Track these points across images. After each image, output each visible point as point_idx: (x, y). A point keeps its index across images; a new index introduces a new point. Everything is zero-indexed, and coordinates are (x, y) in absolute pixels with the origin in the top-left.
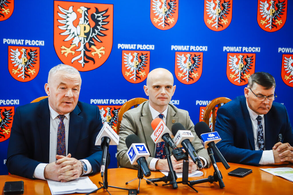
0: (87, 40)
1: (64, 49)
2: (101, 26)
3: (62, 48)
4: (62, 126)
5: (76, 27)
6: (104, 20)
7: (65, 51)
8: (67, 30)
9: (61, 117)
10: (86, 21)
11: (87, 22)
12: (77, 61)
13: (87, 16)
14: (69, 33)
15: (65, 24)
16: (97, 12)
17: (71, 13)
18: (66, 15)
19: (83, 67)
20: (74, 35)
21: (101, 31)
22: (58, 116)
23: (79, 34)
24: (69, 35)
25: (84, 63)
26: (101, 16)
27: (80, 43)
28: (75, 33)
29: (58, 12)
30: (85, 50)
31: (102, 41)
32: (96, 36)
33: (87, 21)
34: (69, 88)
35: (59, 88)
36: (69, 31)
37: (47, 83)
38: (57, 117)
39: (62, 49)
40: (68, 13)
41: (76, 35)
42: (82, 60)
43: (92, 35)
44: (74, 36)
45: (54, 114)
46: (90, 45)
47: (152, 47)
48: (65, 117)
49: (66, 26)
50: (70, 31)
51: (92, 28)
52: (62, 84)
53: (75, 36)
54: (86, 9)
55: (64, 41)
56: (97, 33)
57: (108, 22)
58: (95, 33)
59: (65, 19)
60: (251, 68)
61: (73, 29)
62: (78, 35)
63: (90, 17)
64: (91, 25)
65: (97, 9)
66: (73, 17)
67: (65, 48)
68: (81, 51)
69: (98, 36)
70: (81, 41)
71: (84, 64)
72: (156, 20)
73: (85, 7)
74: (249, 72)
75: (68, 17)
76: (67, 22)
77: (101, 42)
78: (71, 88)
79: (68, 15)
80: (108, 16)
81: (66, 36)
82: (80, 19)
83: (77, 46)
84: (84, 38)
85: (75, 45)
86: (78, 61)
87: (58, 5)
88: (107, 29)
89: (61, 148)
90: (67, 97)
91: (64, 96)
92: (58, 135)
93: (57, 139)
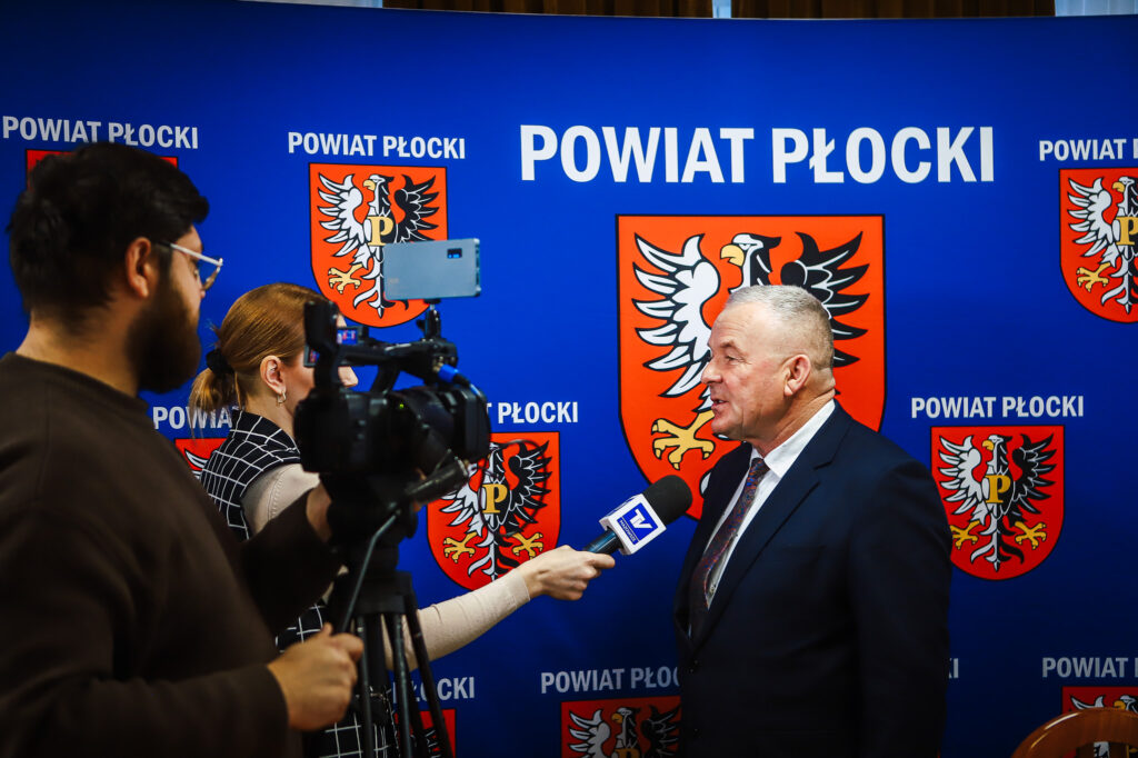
1: (667, 435)
3: (655, 429)
6: (844, 291)
7: (671, 442)
8: (675, 344)
13: (765, 277)
14: (687, 358)
15: (670, 321)
16: (812, 253)
17: (693, 268)
18: (672, 276)
24: (688, 365)
26: (830, 275)
29: (635, 267)
36: (687, 348)
39: (656, 435)
40: (680, 268)
47: (1072, 406)
49: (673, 327)
50: (690, 351)
54: (759, 244)
55: (664, 394)
57: (863, 298)
59: (669, 297)
61: (706, 341)
65: (808, 241)
66: (702, 282)
67: (673, 429)
72: (1088, 280)
73: (753, 236)
75: (680, 287)
76: (678, 307)
79: (682, 277)
80: (859, 272)
81: (676, 374)
82: (733, 291)
87: (636, 237)
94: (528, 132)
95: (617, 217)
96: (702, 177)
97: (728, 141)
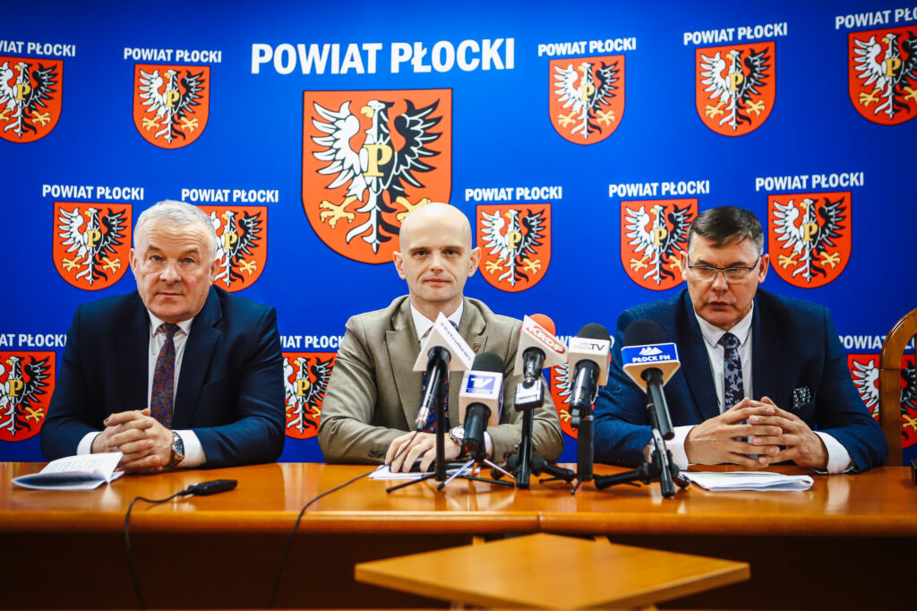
0: (385, 184)
1: (328, 209)
2: (421, 145)
3: (321, 206)
4: (169, 349)
5: (358, 154)
6: (429, 131)
7: (330, 213)
8: (334, 160)
9: (170, 328)
10: (382, 135)
11: (384, 139)
12: (359, 237)
13: (385, 124)
14: (340, 168)
15: (331, 147)
16: (411, 110)
17: (345, 119)
18: (333, 123)
19: (376, 253)
20: (352, 172)
21: (422, 159)
22: (161, 326)
23: (365, 170)
24: (341, 172)
25: (378, 242)
26: (422, 122)
27: (366, 191)
28: (354, 167)
29: (313, 118)
30: (379, 209)
31: (423, 184)
32: (407, 171)
33: (386, 136)
34: (169, 260)
35: (147, 261)
36: (340, 162)
38: (160, 329)
39: (322, 210)
40: (338, 119)
41: (358, 172)
42: (374, 236)
43: (397, 170)
44: (351, 174)
45: (156, 323)
46: (394, 194)
47: (555, 193)
48: (180, 330)
49: (333, 151)
50: (342, 164)
51: (399, 152)
52: (152, 248)
53: (355, 175)
54: (383, 106)
55: (327, 188)
56: (412, 164)
57: (439, 135)
58: (406, 164)
59: (331, 135)
60: (839, 236)
61: (351, 159)
62: (362, 172)
63: (391, 125)
64: (395, 145)
65: (410, 104)
66: (350, 127)
67: (331, 206)
68: (370, 212)
69: (412, 172)
70: (369, 186)
71: (378, 245)
72: (564, 121)
73: (380, 101)
74: (834, 246)
75: (337, 129)
76: (336, 140)
77: (422, 186)
78: (174, 258)
79: (338, 124)
80: (438, 120)
81: (334, 176)
82: (367, 132)
83: (360, 199)
84: (378, 178)
85: (354, 198)
86: (362, 237)
87: (314, 102)
88: (436, 153)
89: (161, 403)
90: (165, 280)
91: (158, 280)
92: (156, 370)
93: (154, 380)
94: (256, 48)
95: (304, 92)
96: (352, 70)
97: (367, 51)
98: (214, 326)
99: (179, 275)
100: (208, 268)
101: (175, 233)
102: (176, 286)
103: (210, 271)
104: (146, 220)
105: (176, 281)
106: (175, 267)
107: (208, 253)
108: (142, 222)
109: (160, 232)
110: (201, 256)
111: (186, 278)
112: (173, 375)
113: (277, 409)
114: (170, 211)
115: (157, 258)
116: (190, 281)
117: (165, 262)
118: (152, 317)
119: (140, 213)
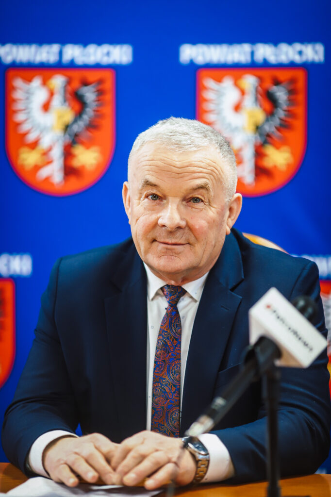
4: (173, 318)
9: (175, 293)
22: (162, 289)
34: (170, 199)
35: (142, 199)
37: (127, 180)
38: (161, 292)
45: (155, 284)
48: (187, 294)
52: (148, 184)
78: (176, 197)
89: (165, 392)
90: (164, 226)
91: (155, 225)
92: (157, 348)
93: (155, 362)
98: (233, 290)
99: (182, 219)
100: (223, 210)
101: (178, 164)
102: (179, 234)
103: (228, 213)
104: (142, 145)
105: (179, 228)
106: (178, 209)
107: (223, 189)
108: (137, 148)
109: (160, 163)
110: (212, 193)
111: (192, 222)
112: (179, 354)
113: (317, 397)
114: (174, 133)
115: (155, 197)
116: (197, 227)
117: (165, 201)
118: (151, 276)
119: (136, 136)
